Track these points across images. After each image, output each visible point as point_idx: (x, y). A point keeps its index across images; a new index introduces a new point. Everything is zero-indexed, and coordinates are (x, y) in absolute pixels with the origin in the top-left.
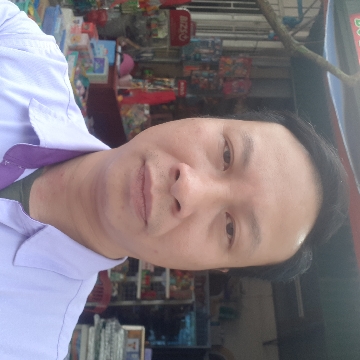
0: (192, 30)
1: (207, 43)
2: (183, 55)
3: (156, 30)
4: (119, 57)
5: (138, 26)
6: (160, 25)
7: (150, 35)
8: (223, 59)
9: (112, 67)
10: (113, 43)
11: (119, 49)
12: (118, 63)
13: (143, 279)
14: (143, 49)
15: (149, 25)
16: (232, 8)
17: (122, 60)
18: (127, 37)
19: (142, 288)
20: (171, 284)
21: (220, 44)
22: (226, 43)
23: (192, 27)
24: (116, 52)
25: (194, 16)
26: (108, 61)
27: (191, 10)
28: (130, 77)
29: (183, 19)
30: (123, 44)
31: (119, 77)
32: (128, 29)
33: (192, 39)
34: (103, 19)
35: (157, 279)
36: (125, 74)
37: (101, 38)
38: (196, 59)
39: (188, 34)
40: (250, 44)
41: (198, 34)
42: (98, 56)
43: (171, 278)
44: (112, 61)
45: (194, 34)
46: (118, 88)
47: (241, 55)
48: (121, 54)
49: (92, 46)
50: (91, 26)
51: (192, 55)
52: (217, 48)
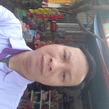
0: (57, 28)
1: (61, 31)
2: (54, 35)
3: (47, 28)
4: (36, 35)
5: (41, 26)
6: (48, 26)
7: (45, 29)
8: (66, 36)
9: (34, 38)
10: (34, 31)
11: (36, 32)
12: (36, 36)
13: (42, 103)
14: (43, 33)
15: (44, 26)
16: (68, 21)
17: (37, 36)
18: (38, 29)
19: (41, 106)
20: (51, 105)
21: (65, 32)
22: (67, 31)
23: (57, 27)
24: (35, 33)
25: (57, 24)
26: (32, 36)
27: (56, 22)
28: (39, 40)
29: (54, 24)
30: (37, 31)
31: (36, 40)
32: (38, 27)
33: (57, 30)
34: (31, 24)
35: (46, 103)
36: (37, 40)
37: (31, 29)
38: (58, 36)
39: (56, 29)
40: (74, 32)
41: (58, 29)
42: (30, 34)
43: (51, 102)
44: (34, 36)
45: (57, 29)
46: (35, 43)
47: (71, 35)
48: (36, 34)
49: (28, 31)
50: (28, 26)
51: (57, 35)
52: (64, 33)
